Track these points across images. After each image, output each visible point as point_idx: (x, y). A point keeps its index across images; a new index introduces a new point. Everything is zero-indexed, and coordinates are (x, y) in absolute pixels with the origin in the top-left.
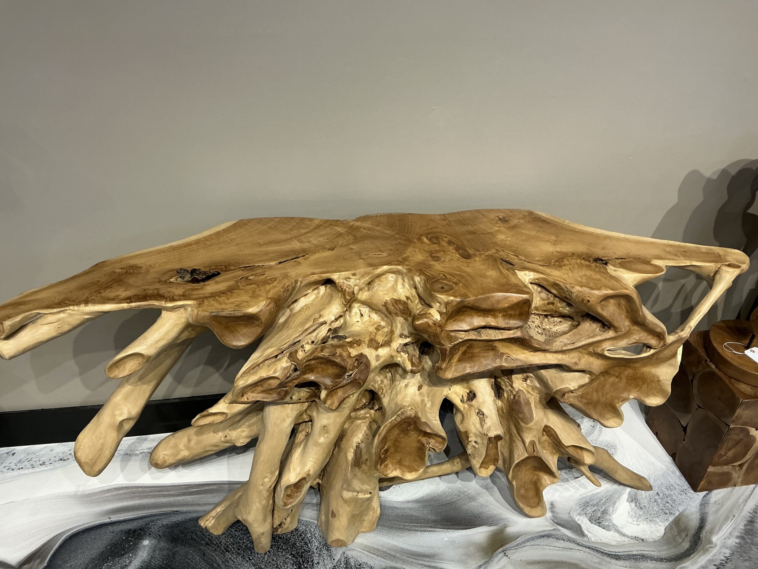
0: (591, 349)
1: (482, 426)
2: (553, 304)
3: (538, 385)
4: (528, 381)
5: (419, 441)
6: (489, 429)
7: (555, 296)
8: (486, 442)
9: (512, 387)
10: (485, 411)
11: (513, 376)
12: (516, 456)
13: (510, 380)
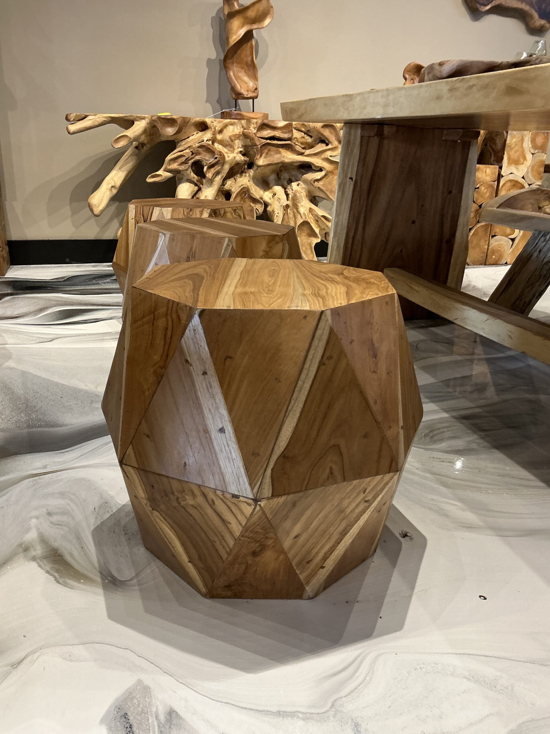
0: (323, 156)
1: (280, 203)
2: (304, 138)
3: (304, 186)
4: (300, 186)
5: (251, 206)
6: (283, 203)
7: (305, 133)
8: (282, 210)
9: (292, 190)
10: (281, 198)
11: (293, 183)
12: (297, 223)
13: (291, 186)
